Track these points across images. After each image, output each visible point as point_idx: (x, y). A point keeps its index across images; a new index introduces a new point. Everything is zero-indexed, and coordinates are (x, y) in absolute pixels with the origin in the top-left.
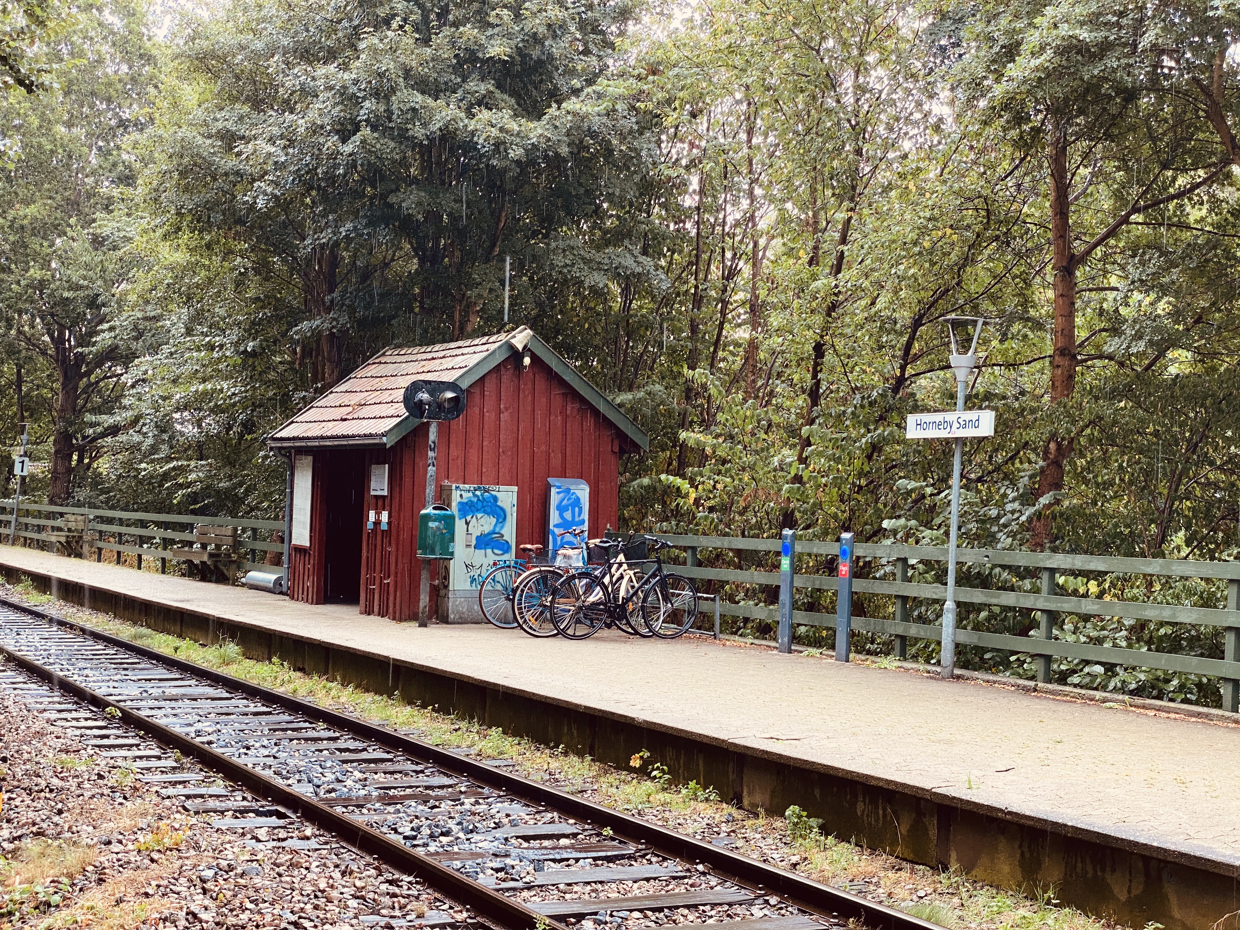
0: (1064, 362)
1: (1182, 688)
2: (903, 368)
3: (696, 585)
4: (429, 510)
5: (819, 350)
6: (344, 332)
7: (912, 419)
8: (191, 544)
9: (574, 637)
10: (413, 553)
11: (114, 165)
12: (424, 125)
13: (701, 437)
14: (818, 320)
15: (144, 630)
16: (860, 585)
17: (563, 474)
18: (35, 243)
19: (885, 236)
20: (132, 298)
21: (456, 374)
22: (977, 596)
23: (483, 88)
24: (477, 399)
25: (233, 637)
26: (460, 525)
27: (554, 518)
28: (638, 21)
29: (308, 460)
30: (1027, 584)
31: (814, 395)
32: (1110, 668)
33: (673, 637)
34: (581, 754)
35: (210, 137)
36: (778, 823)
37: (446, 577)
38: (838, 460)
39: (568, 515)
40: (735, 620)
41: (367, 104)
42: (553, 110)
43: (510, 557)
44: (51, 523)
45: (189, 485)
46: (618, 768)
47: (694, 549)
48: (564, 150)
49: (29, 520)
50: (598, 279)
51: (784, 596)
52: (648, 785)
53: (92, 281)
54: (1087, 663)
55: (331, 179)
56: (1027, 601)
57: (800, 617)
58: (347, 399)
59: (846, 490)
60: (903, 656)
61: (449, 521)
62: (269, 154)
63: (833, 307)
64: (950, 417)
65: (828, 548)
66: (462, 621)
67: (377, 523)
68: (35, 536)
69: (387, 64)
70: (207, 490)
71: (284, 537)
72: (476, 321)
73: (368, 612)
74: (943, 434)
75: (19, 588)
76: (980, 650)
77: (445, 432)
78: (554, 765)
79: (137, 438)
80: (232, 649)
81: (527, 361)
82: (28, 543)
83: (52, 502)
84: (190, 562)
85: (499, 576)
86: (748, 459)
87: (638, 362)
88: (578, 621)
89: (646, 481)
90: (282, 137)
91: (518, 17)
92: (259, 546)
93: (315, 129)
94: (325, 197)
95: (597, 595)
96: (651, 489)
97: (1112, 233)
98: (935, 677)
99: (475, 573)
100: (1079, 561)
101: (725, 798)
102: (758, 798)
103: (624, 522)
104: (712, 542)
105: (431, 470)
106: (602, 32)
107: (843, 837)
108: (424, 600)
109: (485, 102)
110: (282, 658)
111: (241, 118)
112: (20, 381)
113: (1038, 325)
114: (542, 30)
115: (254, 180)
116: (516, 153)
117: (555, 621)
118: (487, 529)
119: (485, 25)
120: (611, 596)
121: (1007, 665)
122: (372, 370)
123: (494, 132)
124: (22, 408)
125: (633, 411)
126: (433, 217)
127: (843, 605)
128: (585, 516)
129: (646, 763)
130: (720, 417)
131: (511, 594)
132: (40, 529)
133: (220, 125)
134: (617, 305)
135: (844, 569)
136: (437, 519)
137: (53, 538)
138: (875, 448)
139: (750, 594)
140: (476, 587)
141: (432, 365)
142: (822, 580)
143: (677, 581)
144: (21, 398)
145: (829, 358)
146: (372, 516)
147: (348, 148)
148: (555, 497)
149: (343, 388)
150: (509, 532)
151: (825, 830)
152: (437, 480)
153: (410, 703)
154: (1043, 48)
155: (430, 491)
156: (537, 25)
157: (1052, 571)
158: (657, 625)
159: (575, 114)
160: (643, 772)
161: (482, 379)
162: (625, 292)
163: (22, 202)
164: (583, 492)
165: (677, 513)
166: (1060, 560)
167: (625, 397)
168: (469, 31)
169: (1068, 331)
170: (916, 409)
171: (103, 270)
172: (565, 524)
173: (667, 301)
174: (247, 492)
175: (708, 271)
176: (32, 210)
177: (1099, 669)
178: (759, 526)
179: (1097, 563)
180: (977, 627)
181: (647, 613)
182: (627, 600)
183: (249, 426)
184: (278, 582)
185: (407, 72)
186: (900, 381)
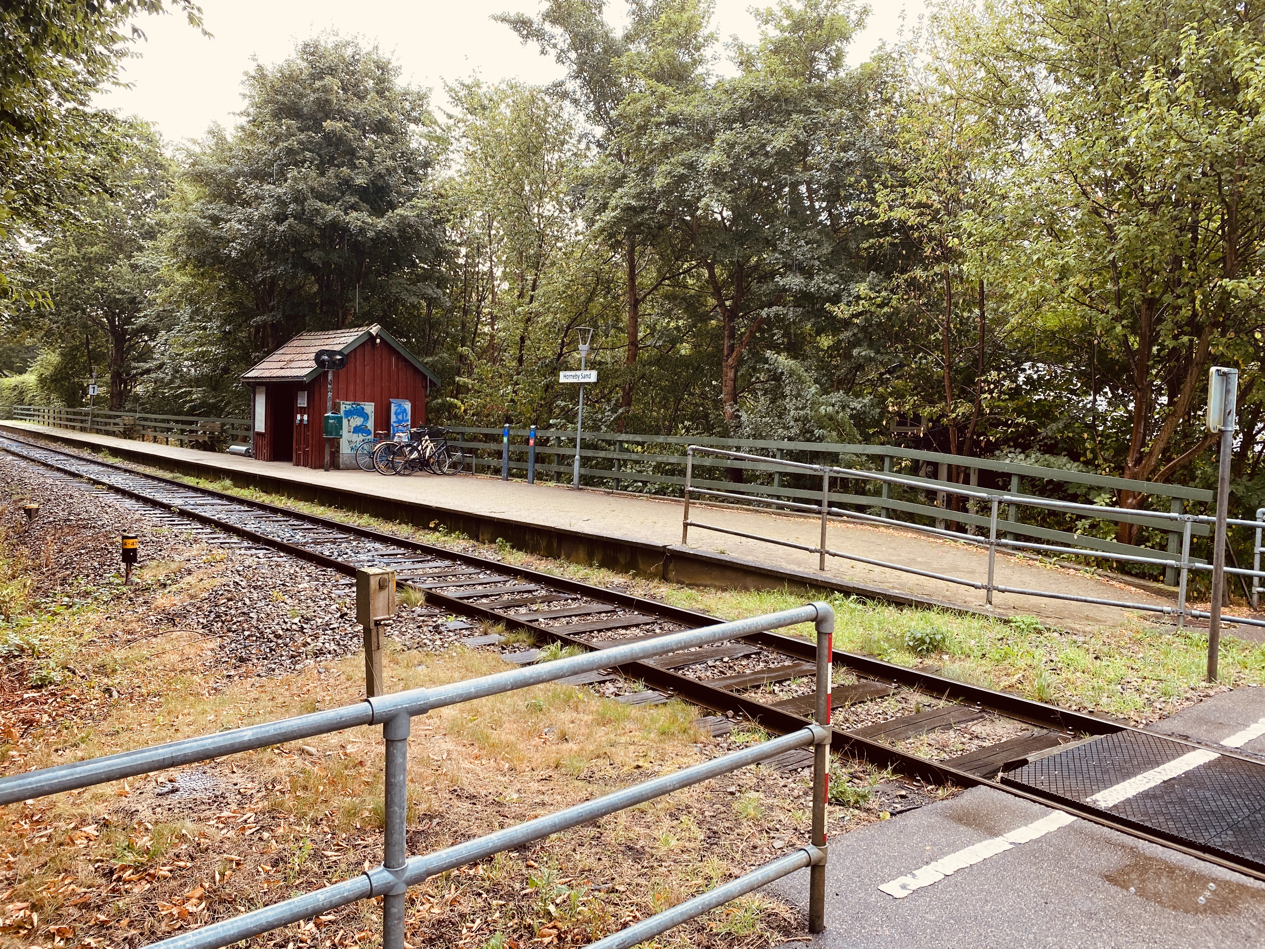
0: (633, 348)
1: (673, 491)
2: (561, 349)
3: (463, 450)
4: (329, 414)
5: (522, 339)
6: (279, 322)
7: (562, 374)
8: (197, 432)
9: (404, 475)
10: (321, 436)
11: (143, 225)
12: (323, 218)
13: (466, 380)
14: (521, 325)
15: (178, 475)
16: (539, 449)
17: (397, 397)
18: (98, 268)
19: (550, 288)
20: (159, 301)
21: (341, 347)
22: (590, 453)
23: (353, 200)
24: (353, 360)
25: (228, 477)
26: (345, 421)
27: (393, 418)
28: (433, 169)
29: (263, 389)
30: (612, 448)
31: (520, 361)
32: (645, 483)
33: (453, 475)
34: (407, 524)
35: (204, 218)
36: (493, 546)
37: (338, 447)
38: (531, 392)
39: (400, 417)
40: (483, 466)
41: (292, 206)
42: (390, 213)
43: (371, 437)
44: (112, 421)
45: (192, 401)
46: (424, 529)
47: (463, 434)
48: (396, 234)
49: (99, 419)
50: (414, 300)
51: (505, 455)
52: (437, 534)
53: (132, 289)
54: (636, 481)
55: (272, 242)
56: (610, 456)
57: (512, 464)
58: (283, 358)
59: (535, 405)
60: (558, 481)
61: (340, 420)
62: (239, 230)
63: (529, 320)
64: (578, 373)
65: (525, 433)
66: (348, 468)
67: (302, 420)
68: (103, 428)
69: (301, 186)
70: (203, 404)
71: (250, 427)
72: (350, 318)
73: (297, 464)
74: (575, 381)
75: (101, 455)
76: (593, 477)
77: (336, 376)
78: (394, 528)
79: (161, 376)
80: (228, 482)
81: (378, 341)
82: (98, 432)
83: (111, 410)
84: (197, 441)
85: (365, 446)
86: (488, 391)
87: (436, 342)
88: (405, 468)
89: (440, 401)
90: (245, 220)
91: (371, 165)
92: (235, 432)
93: (263, 217)
94: (269, 253)
95: (415, 455)
96: (443, 405)
97: (655, 288)
98: (572, 489)
99: (353, 445)
100: (631, 437)
101: (471, 538)
102: (486, 537)
103: (428, 421)
104: (474, 430)
105: (330, 394)
106: (415, 174)
107: (519, 549)
108: (327, 458)
109: (354, 207)
110: (255, 487)
111: (222, 209)
112: (88, 343)
113: (621, 330)
114: (384, 171)
115: (229, 242)
116: (371, 234)
117: (394, 468)
118: (359, 423)
119: (353, 167)
120: (422, 456)
121: (604, 484)
122: (296, 343)
123: (359, 223)
124: (90, 358)
125: (433, 366)
126: (327, 264)
127: (531, 458)
128: (409, 417)
129: (437, 525)
130: (476, 370)
131: (372, 455)
132: (106, 424)
133: (210, 212)
134: (424, 311)
135: (532, 442)
136: (333, 418)
137: (115, 429)
138: (547, 387)
139: (490, 455)
140: (354, 452)
141: (328, 342)
142: (523, 448)
143: (455, 449)
144: (89, 352)
145: (528, 342)
146: (299, 417)
147: (281, 229)
148: (393, 408)
149: (281, 352)
150: (370, 425)
151: (513, 547)
152: (333, 399)
153: (323, 505)
154: (617, 207)
155: (329, 404)
156: (381, 169)
157: (621, 442)
158: (445, 470)
159: (401, 216)
160: (435, 529)
161: (355, 350)
162: (428, 306)
163: (89, 244)
164: (408, 406)
165: (456, 417)
166: (623, 437)
167: (429, 359)
168: (345, 170)
169: (634, 334)
170: (567, 369)
171: (140, 284)
172: (399, 422)
173: (451, 310)
174: (226, 405)
175: (471, 297)
176: (95, 249)
177: (640, 484)
178: (495, 422)
179: (639, 438)
180: (591, 467)
181: (440, 464)
182: (430, 457)
183: (226, 370)
184: (247, 451)
185: (312, 189)
186: (560, 355)
